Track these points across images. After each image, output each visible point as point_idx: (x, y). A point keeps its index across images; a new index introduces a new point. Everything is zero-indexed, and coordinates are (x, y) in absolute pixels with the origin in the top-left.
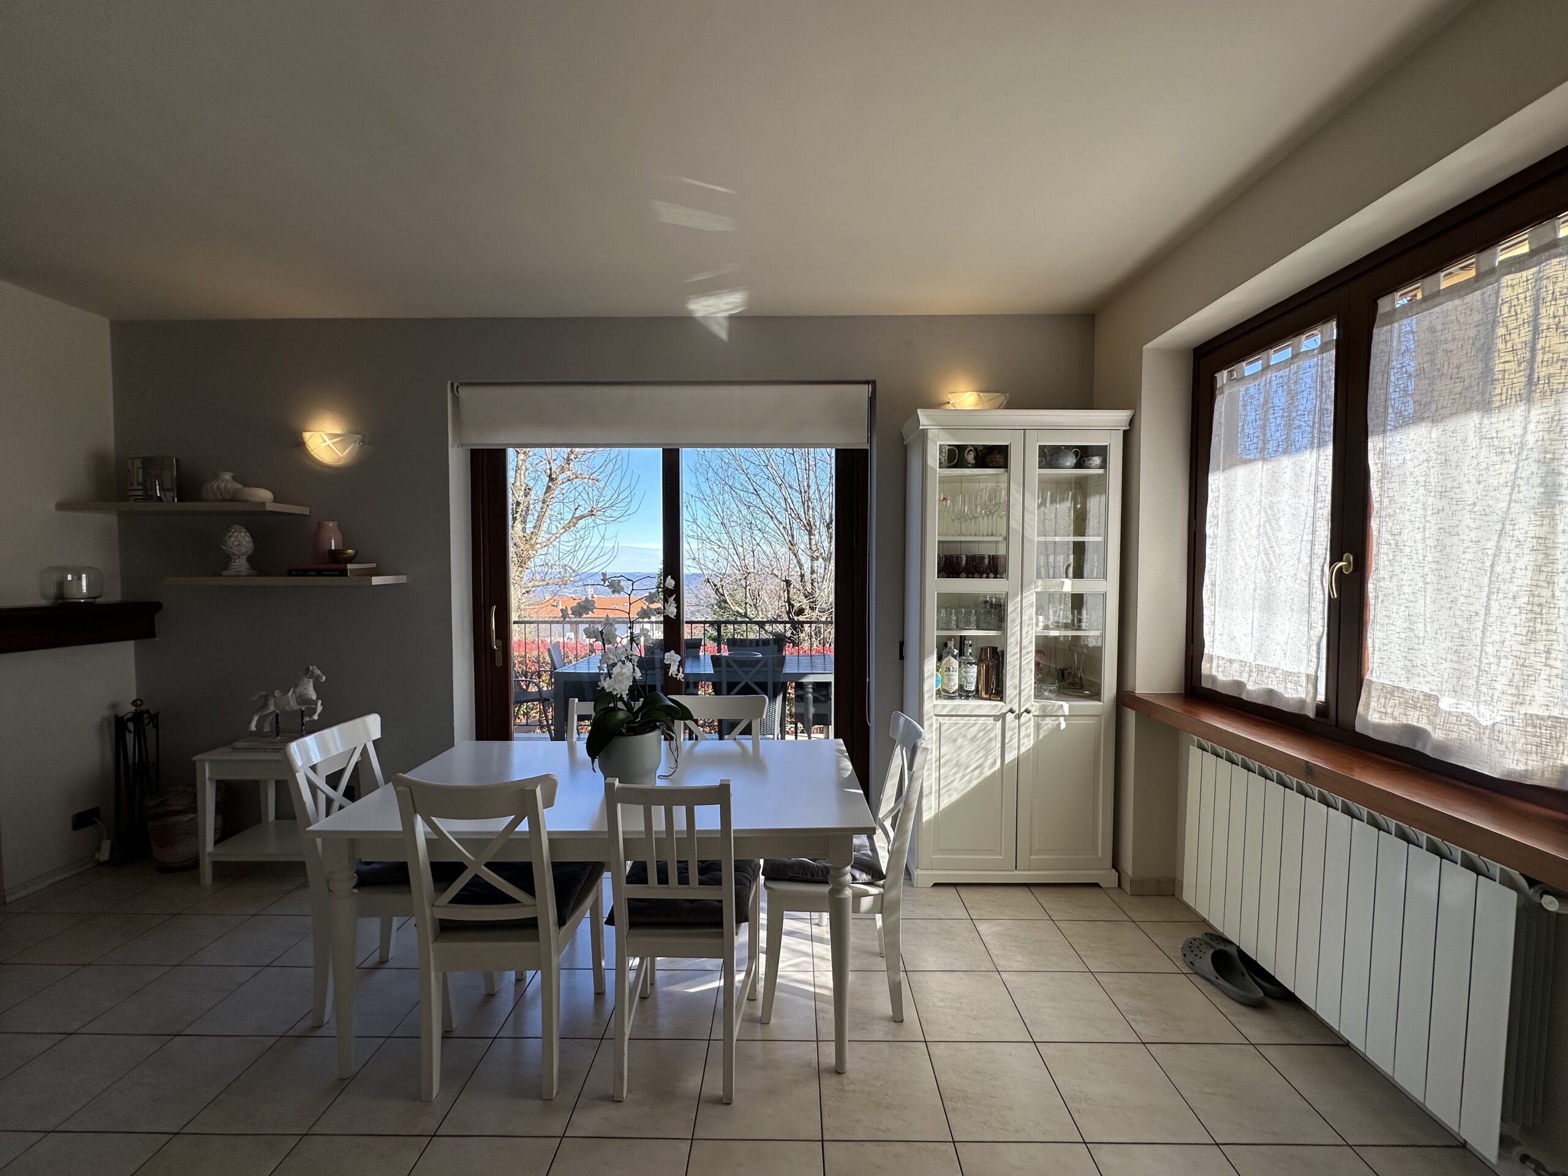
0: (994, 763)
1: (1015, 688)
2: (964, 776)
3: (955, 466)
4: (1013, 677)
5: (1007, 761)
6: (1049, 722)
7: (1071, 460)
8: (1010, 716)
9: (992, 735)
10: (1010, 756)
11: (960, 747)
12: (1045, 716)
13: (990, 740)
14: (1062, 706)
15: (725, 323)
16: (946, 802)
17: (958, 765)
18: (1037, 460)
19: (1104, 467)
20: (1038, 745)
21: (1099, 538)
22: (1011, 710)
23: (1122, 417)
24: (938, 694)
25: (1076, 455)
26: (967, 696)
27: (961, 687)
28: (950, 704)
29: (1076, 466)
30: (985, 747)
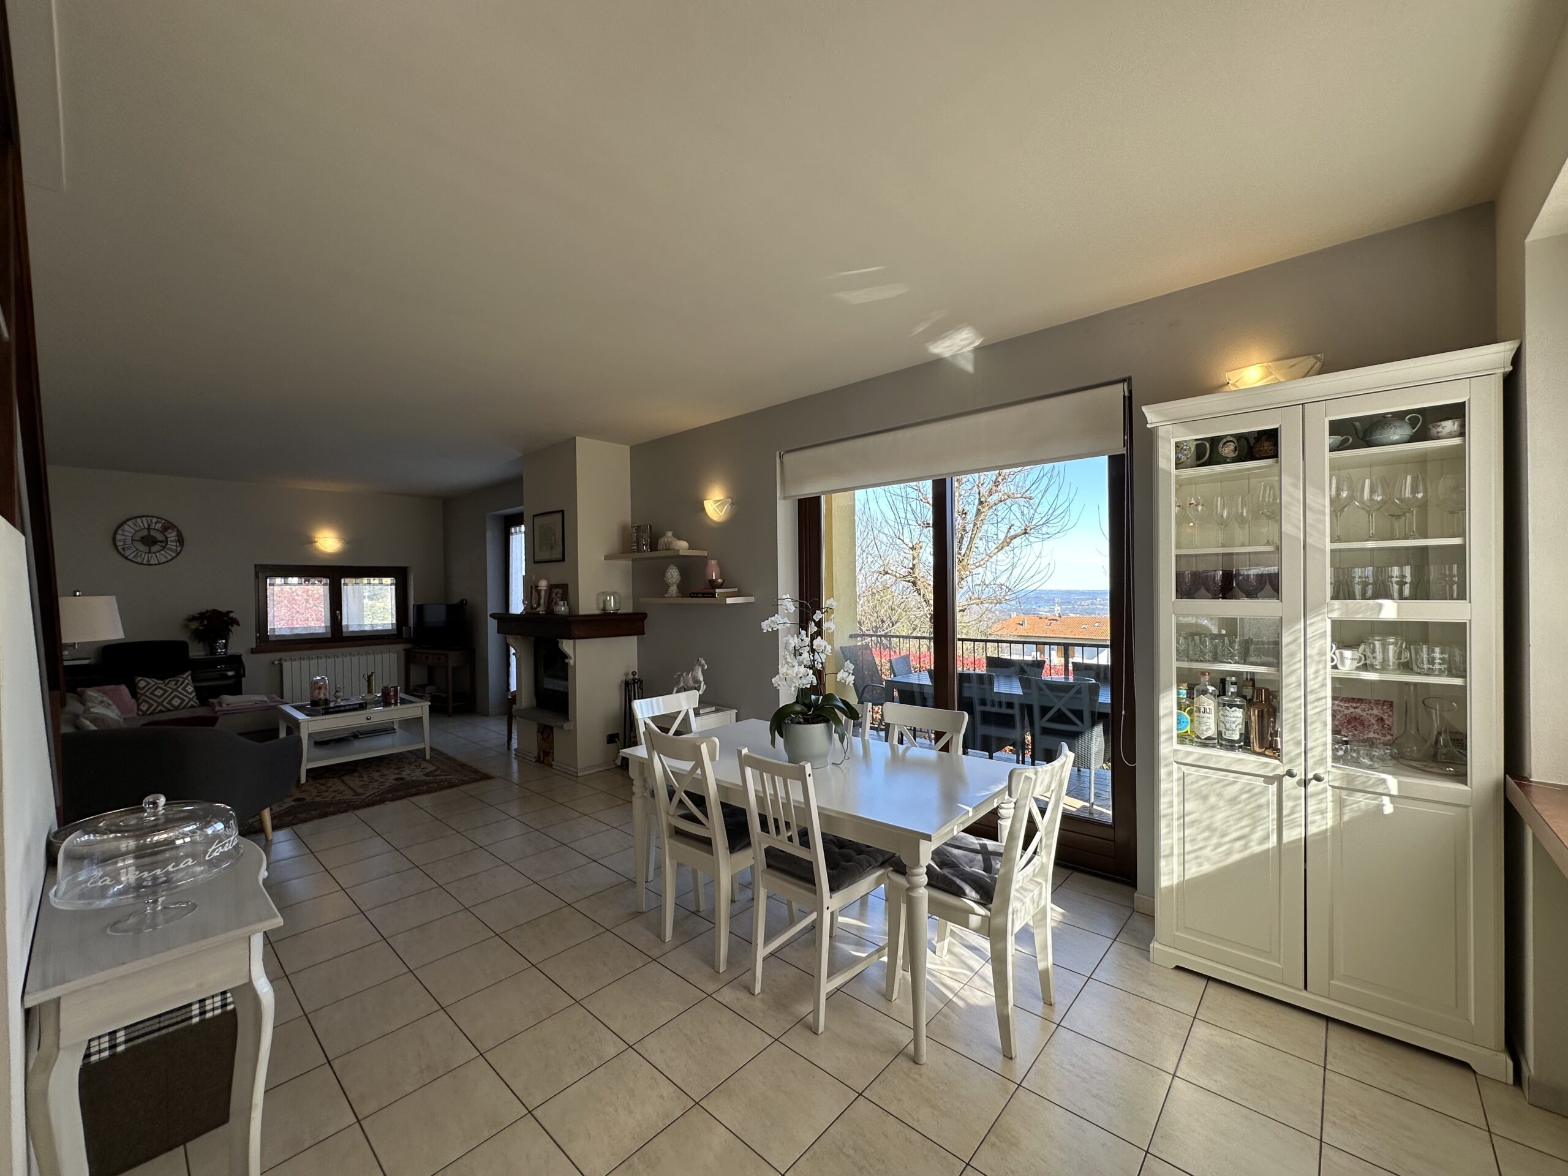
1: (1298, 743)
2: (1219, 845)
3: (1207, 463)
4: (1293, 729)
5: (1286, 839)
6: (1362, 800)
7: (1403, 432)
8: (1290, 781)
9: (1263, 801)
10: (1293, 834)
11: (1213, 808)
12: (1352, 790)
13: (1260, 807)
14: (1383, 780)
15: (971, 356)
17: (1211, 829)
18: (1327, 440)
19: (1462, 434)
20: (1339, 831)
21: (1457, 541)
22: (1290, 774)
23: (1497, 355)
24: (1182, 739)
25: (1413, 423)
26: (1231, 746)
27: (1220, 733)
28: (1196, 752)
29: (1413, 439)
30: (1250, 814)
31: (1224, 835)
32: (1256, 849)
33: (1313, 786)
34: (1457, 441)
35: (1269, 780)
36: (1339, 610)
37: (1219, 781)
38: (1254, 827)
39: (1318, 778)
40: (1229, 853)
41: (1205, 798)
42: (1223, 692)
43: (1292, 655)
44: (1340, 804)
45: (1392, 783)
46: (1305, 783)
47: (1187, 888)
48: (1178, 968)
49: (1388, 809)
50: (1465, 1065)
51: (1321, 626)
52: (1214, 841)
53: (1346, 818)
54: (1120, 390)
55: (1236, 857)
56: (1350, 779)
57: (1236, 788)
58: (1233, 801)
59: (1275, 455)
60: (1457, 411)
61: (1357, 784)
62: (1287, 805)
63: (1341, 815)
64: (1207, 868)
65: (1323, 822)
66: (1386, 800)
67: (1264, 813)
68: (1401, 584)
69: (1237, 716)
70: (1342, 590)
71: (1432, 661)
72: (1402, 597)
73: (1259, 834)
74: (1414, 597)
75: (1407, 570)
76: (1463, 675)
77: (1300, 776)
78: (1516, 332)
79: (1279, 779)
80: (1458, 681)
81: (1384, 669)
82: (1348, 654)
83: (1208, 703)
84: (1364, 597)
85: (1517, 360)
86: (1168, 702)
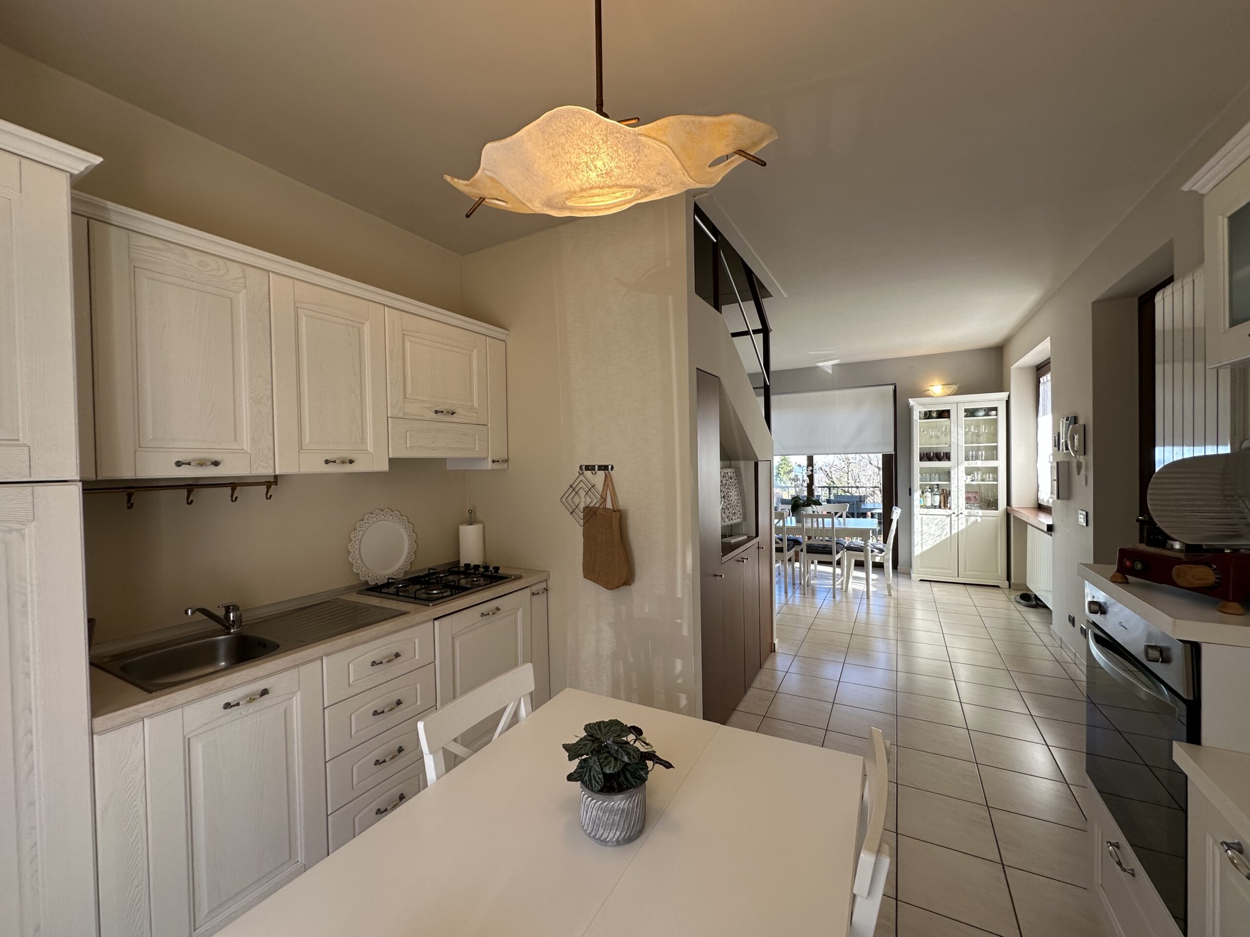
0: (947, 534)
1: (955, 504)
2: (933, 539)
3: (928, 418)
4: (954, 500)
5: (952, 534)
6: (973, 519)
7: (982, 413)
8: (953, 516)
9: (945, 523)
10: (954, 531)
11: (931, 527)
12: (970, 516)
13: (944, 525)
14: (978, 512)
15: (831, 367)
16: (925, 548)
17: (930, 534)
18: (964, 414)
19: (997, 415)
20: (966, 528)
21: (996, 444)
22: (954, 513)
23: (1004, 395)
24: (921, 507)
25: (985, 410)
26: (935, 507)
27: (932, 504)
28: (926, 511)
29: (985, 415)
30: (942, 528)
31: (934, 536)
32: (943, 538)
33: (960, 516)
34: (995, 417)
35: (947, 516)
36: (967, 464)
37: (933, 518)
38: (943, 531)
39: (961, 513)
40: (935, 541)
41: (928, 525)
42: (932, 491)
43: (954, 478)
44: (967, 521)
45: (980, 512)
46: (958, 516)
47: (923, 554)
48: (921, 580)
49: (979, 520)
50: (998, 587)
51: (962, 469)
52: (931, 537)
53: (969, 524)
54: (892, 388)
55: (937, 542)
56: (969, 513)
57: (938, 520)
58: (937, 524)
59: (949, 417)
60: (995, 409)
61: (971, 514)
62: (953, 523)
63: (967, 524)
64: (929, 547)
65: (962, 527)
66: (978, 517)
67: (946, 527)
68: (982, 456)
69: (937, 498)
70: (967, 459)
71: (989, 478)
72: (982, 460)
73: (945, 533)
74: (985, 460)
75: (983, 452)
76: (997, 481)
77: (957, 514)
78: (1009, 390)
79: (950, 515)
80: (996, 483)
81: (977, 480)
82: (969, 477)
83: (928, 494)
84: (972, 460)
85: (1009, 397)
86: (917, 495)
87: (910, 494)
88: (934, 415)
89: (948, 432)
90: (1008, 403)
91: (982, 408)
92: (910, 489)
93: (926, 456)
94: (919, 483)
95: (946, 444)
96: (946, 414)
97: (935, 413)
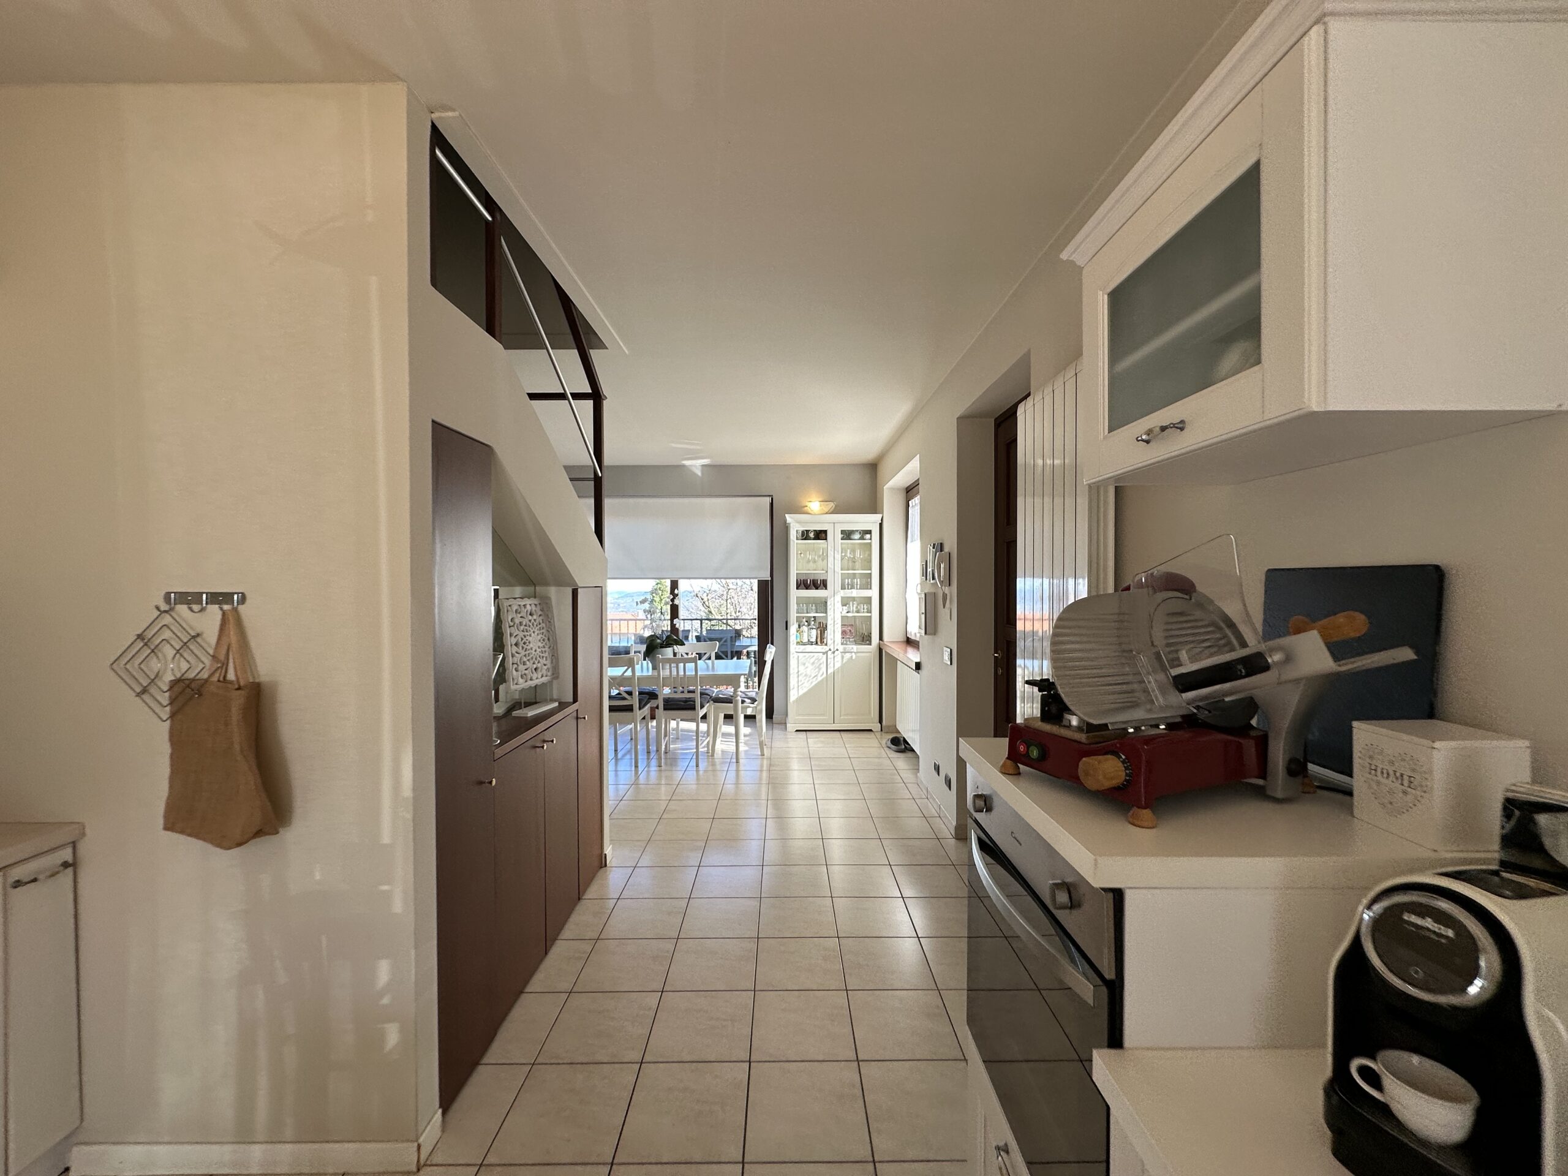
0: (823, 673)
1: (831, 639)
2: (808, 681)
3: (805, 539)
4: (830, 634)
5: (828, 673)
6: (848, 656)
7: (857, 536)
8: (830, 653)
9: (821, 661)
10: (830, 671)
11: (807, 667)
12: (845, 652)
13: (821, 664)
14: (853, 648)
15: (700, 468)
16: (801, 692)
17: (806, 675)
18: (840, 536)
19: (871, 539)
20: (843, 666)
21: (869, 572)
22: (830, 650)
23: (878, 517)
24: (798, 643)
25: (860, 533)
26: (811, 643)
27: (809, 640)
28: (801, 648)
29: (860, 539)
30: (818, 667)
31: (810, 676)
32: (820, 679)
33: (836, 652)
34: (870, 541)
35: (824, 653)
36: (843, 593)
37: (809, 656)
38: (819, 672)
39: (837, 650)
40: (812, 683)
41: (804, 664)
42: (809, 625)
43: (830, 609)
44: (843, 657)
45: (855, 648)
46: (834, 652)
47: (800, 699)
48: (797, 731)
49: (854, 657)
50: (871, 730)
51: (838, 598)
52: (807, 679)
54: (768, 500)
55: (814, 684)
56: (845, 649)
57: (814, 658)
58: (813, 663)
59: (826, 539)
60: (869, 532)
61: (847, 650)
62: (829, 661)
63: (843, 661)
64: (805, 690)
65: (838, 665)
66: (853, 654)
67: (822, 666)
68: (857, 584)
69: (814, 633)
70: (843, 588)
71: (864, 609)
72: (857, 589)
73: (821, 673)
74: (859, 589)
75: (858, 580)
76: (871, 613)
77: (833, 650)
78: (883, 513)
79: (827, 652)
80: (869, 615)
81: (853, 612)
82: (844, 607)
83: (805, 628)
84: (848, 589)
85: (882, 520)
86: (793, 628)
87: (787, 629)
88: (812, 535)
89: (825, 557)
90: (881, 525)
91: (857, 531)
92: (787, 622)
93: (803, 584)
94: (796, 615)
95: (823, 570)
96: (823, 535)
97: (812, 533)
